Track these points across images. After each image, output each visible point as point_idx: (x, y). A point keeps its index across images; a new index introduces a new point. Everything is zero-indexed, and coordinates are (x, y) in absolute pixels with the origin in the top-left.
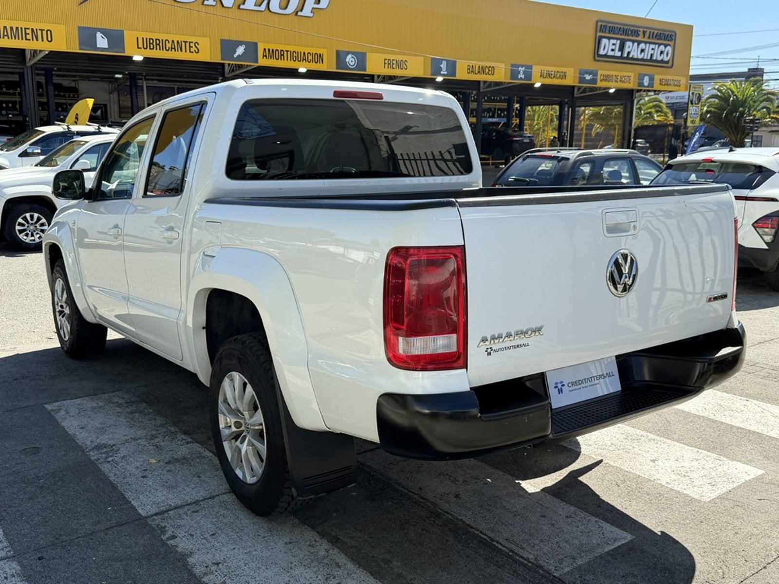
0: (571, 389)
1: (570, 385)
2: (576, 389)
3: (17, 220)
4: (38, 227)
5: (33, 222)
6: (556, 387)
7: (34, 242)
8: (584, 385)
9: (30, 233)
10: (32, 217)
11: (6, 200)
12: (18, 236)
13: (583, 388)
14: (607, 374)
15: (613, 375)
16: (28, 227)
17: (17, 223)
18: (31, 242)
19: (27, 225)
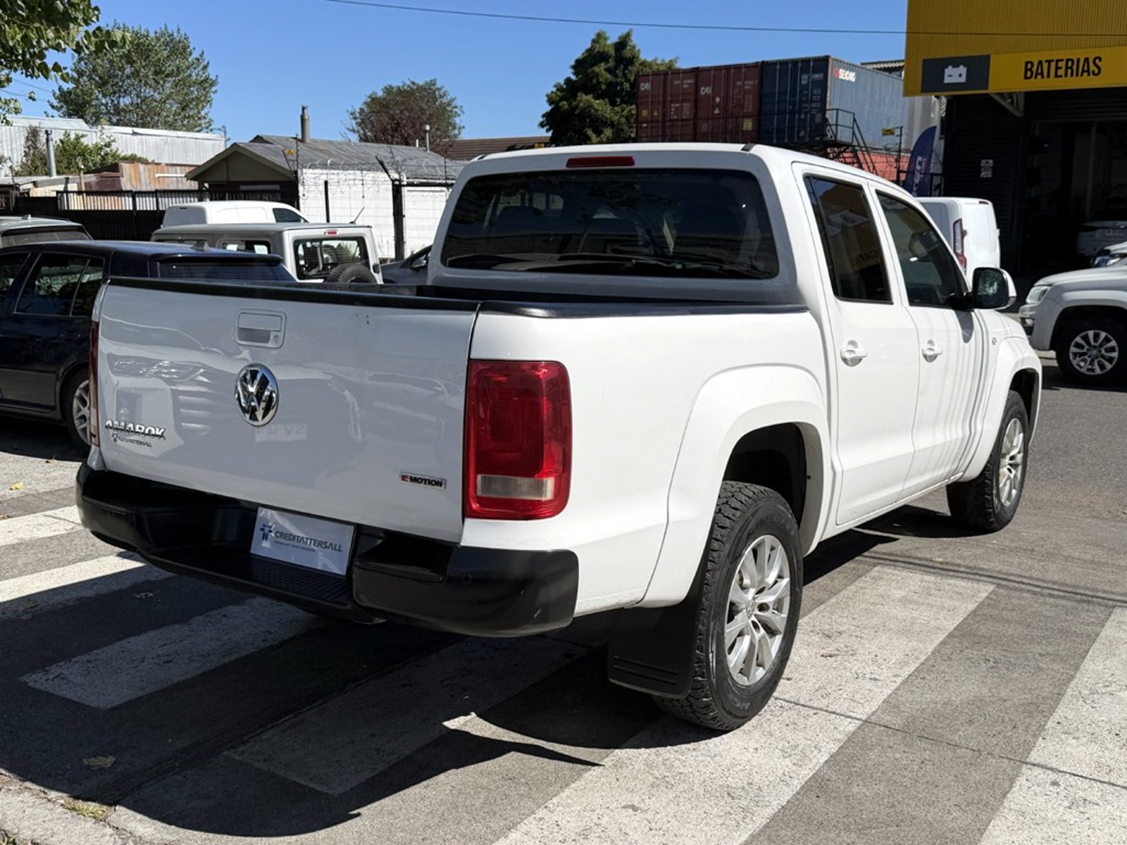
0: (278, 540)
1: (278, 535)
2: (283, 544)
3: (1074, 338)
4: (1103, 352)
5: (1097, 344)
6: (262, 530)
7: (1092, 374)
8: (295, 543)
9: (1089, 360)
10: (1096, 336)
11: (1061, 309)
12: (1070, 362)
13: (293, 546)
14: (331, 544)
15: (340, 550)
16: (1088, 350)
17: (1073, 343)
18: (1088, 373)
19: (1087, 347)
